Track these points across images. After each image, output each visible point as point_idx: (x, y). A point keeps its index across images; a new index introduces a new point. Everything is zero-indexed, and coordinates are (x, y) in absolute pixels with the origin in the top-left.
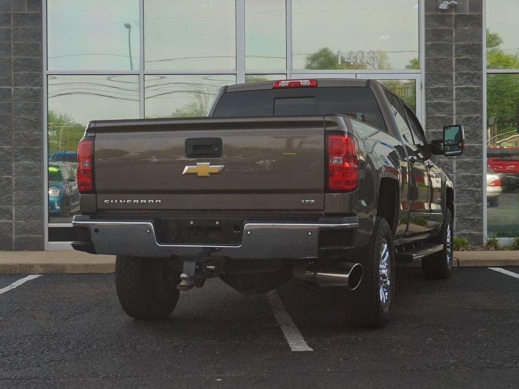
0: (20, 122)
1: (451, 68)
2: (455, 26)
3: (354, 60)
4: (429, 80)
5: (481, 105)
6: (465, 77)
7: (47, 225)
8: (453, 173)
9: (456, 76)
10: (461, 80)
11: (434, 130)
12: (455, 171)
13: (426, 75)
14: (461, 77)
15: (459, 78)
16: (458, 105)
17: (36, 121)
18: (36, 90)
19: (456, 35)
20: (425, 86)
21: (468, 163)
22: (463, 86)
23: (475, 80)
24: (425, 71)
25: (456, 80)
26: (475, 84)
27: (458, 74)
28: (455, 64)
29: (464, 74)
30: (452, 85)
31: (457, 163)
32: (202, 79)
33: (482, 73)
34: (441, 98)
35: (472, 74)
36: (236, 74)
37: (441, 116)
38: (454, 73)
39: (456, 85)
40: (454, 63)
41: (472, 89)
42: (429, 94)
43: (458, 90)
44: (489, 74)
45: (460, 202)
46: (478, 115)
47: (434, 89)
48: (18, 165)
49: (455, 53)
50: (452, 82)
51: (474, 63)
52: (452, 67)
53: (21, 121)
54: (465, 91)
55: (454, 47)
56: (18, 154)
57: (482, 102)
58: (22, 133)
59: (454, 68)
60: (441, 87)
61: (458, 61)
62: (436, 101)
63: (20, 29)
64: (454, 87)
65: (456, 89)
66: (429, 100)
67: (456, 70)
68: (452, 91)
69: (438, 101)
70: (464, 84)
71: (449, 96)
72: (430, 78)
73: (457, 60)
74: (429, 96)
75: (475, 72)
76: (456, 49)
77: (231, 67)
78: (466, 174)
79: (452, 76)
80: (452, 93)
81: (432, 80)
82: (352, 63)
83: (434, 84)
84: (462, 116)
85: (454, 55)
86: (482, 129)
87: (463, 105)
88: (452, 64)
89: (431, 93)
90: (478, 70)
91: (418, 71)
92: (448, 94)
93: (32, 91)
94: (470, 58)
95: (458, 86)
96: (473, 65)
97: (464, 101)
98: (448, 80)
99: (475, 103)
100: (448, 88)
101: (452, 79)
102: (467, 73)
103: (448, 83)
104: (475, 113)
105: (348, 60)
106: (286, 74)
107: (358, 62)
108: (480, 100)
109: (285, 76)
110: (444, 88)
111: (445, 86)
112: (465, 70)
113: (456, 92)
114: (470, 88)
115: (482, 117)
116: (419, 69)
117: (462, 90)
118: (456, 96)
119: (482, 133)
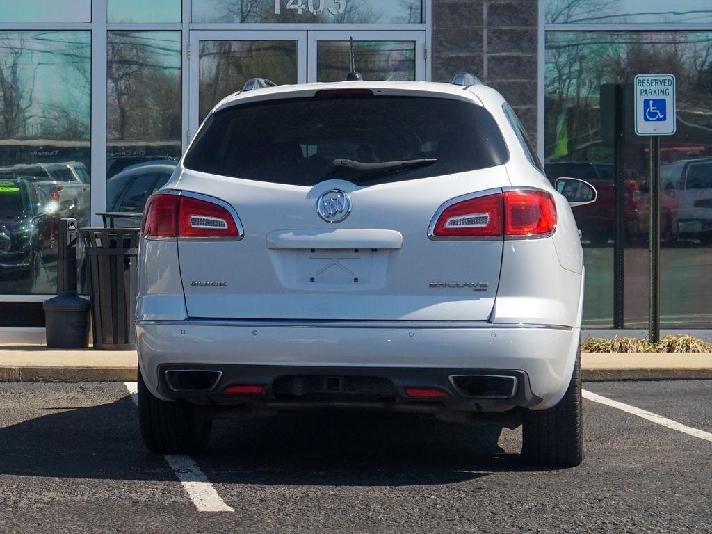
1: (480, 21)
3: (304, 7)
4: (440, 44)
5: (535, 89)
6: (506, 38)
9: (488, 37)
10: (497, 43)
13: (435, 33)
14: (499, 38)
15: (495, 39)
20: (433, 53)
22: (503, 54)
23: (525, 44)
24: (433, 26)
25: (489, 43)
26: (523, 51)
27: (494, 33)
28: (488, 14)
29: (504, 33)
30: (482, 51)
32: (33, 38)
33: (537, 30)
35: (517, 33)
36: (91, 30)
38: (485, 31)
39: (488, 52)
40: (485, 12)
41: (518, 59)
43: (493, 62)
44: (549, 33)
46: (528, 106)
47: (450, 59)
50: (482, 47)
51: (523, 13)
52: (482, 19)
54: (506, 63)
57: (536, 84)
59: (485, 23)
60: (461, 54)
61: (494, 10)
64: (486, 57)
65: (490, 60)
66: (438, 79)
67: (490, 24)
68: (482, 63)
70: (503, 51)
71: (475, 72)
72: (441, 39)
73: (490, 8)
74: (439, 72)
75: (524, 28)
77: (82, 17)
79: (482, 36)
80: (482, 67)
81: (445, 44)
82: (300, 12)
83: (451, 50)
86: (536, 131)
87: (501, 87)
88: (482, 13)
89: (442, 67)
90: (530, 25)
91: (421, 26)
92: (473, 68)
95: (493, 55)
96: (521, 15)
97: (504, 80)
98: (473, 44)
99: (523, 84)
100: (473, 58)
101: (482, 41)
102: (510, 30)
103: (474, 48)
104: (524, 103)
105: (292, 7)
106: (181, 31)
107: (311, 10)
108: (532, 78)
109: (178, 35)
110: (467, 57)
111: (468, 54)
112: (506, 26)
113: (488, 65)
114: (514, 57)
115: (536, 110)
116: (422, 22)
117: (500, 61)
118: (489, 73)
119: (537, 139)
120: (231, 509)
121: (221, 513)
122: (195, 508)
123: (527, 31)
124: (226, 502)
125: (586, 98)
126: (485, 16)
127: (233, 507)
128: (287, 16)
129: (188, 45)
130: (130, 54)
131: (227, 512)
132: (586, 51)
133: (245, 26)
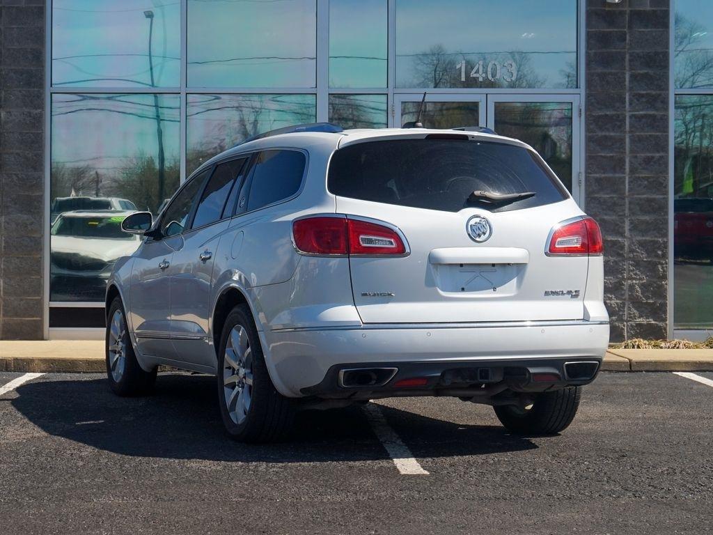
0: (13, 159)
1: (623, 87)
2: (630, 27)
3: (484, 75)
4: (592, 104)
5: (666, 140)
6: (644, 100)
7: (48, 304)
8: (625, 237)
9: (630, 99)
10: (637, 104)
11: (598, 175)
12: (627, 234)
13: (588, 96)
14: (638, 100)
15: (635, 101)
16: (632, 141)
17: (34, 157)
18: (36, 114)
19: (630, 40)
20: (586, 112)
21: (647, 223)
22: (641, 113)
23: (659, 105)
24: (586, 91)
25: (630, 104)
26: (657, 110)
27: (633, 96)
28: (630, 81)
29: (642, 96)
30: (625, 111)
31: (631, 223)
32: (270, 100)
33: (668, 94)
34: (608, 130)
35: (652, 96)
36: (316, 94)
37: (608, 155)
38: (627, 94)
39: (630, 111)
40: (627, 79)
41: (654, 117)
42: (591, 124)
43: (633, 119)
44: (678, 96)
45: (635, 279)
46: (662, 154)
47: (599, 117)
48: (9, 219)
49: (630, 65)
50: (625, 107)
51: (657, 80)
52: (625, 85)
53: (15, 157)
54: (644, 120)
55: (627, 57)
56: (9, 204)
57: (667, 136)
58: (15, 174)
59: (627, 88)
60: (608, 113)
61: (634, 77)
62: (600, 134)
63: (15, 29)
64: (628, 115)
65: (631, 117)
66: (590, 133)
67: (631, 89)
68: (625, 119)
69: (604, 134)
70: (642, 110)
71: (620, 127)
72: (593, 101)
73: (631, 76)
74: (591, 127)
75: (658, 92)
76: (630, 61)
77: (309, 84)
78: (644, 238)
79: (625, 98)
80: (625, 123)
81: (596, 105)
82: (481, 79)
83: (600, 109)
84: (638, 155)
85: (627, 68)
86: (667, 174)
87: (640, 139)
88: (625, 81)
89: (594, 122)
90: (663, 90)
91: (577, 91)
92: (618, 123)
93: (30, 116)
94: (651, 72)
95: (634, 113)
96: (656, 83)
97: (642, 134)
98: (617, 104)
99: (657, 136)
100: (618, 116)
101: (624, 103)
102: (647, 94)
103: (618, 108)
104: (658, 152)
105: (475, 76)
106: (387, 94)
107: (490, 77)
108: (665, 132)
109: (385, 97)
110: (614, 115)
111: (614, 113)
112: (644, 90)
113: (630, 122)
114: (650, 115)
115: (667, 157)
116: (577, 87)
117: (640, 118)
118: (630, 128)
119: (668, 180)
120: (426, 473)
121: (419, 475)
122: (398, 471)
123: (660, 95)
124: (423, 467)
125: (707, 148)
126: (627, 83)
127: (428, 470)
128: (471, 83)
129: (393, 106)
130: (347, 113)
131: (423, 475)
132: (707, 110)
133: (437, 90)
